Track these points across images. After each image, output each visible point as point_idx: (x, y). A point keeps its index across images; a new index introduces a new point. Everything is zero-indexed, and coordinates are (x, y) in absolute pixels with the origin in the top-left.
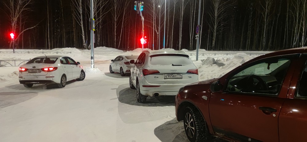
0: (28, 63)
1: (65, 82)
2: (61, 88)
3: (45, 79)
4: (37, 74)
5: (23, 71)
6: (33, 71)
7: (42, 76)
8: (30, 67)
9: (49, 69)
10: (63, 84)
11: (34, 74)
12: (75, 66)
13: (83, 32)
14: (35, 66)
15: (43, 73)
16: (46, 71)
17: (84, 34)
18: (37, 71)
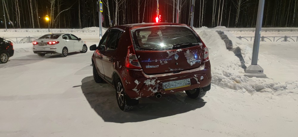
0: (39, 39)
1: (67, 52)
2: (63, 57)
3: (50, 50)
4: (44, 46)
5: (35, 44)
6: (42, 44)
7: (47, 48)
8: (40, 41)
9: (52, 43)
10: (65, 55)
11: (43, 46)
12: (77, 41)
13: (109, 12)
14: (43, 40)
15: (48, 46)
16: (50, 44)
17: (110, 14)
18: (45, 44)
